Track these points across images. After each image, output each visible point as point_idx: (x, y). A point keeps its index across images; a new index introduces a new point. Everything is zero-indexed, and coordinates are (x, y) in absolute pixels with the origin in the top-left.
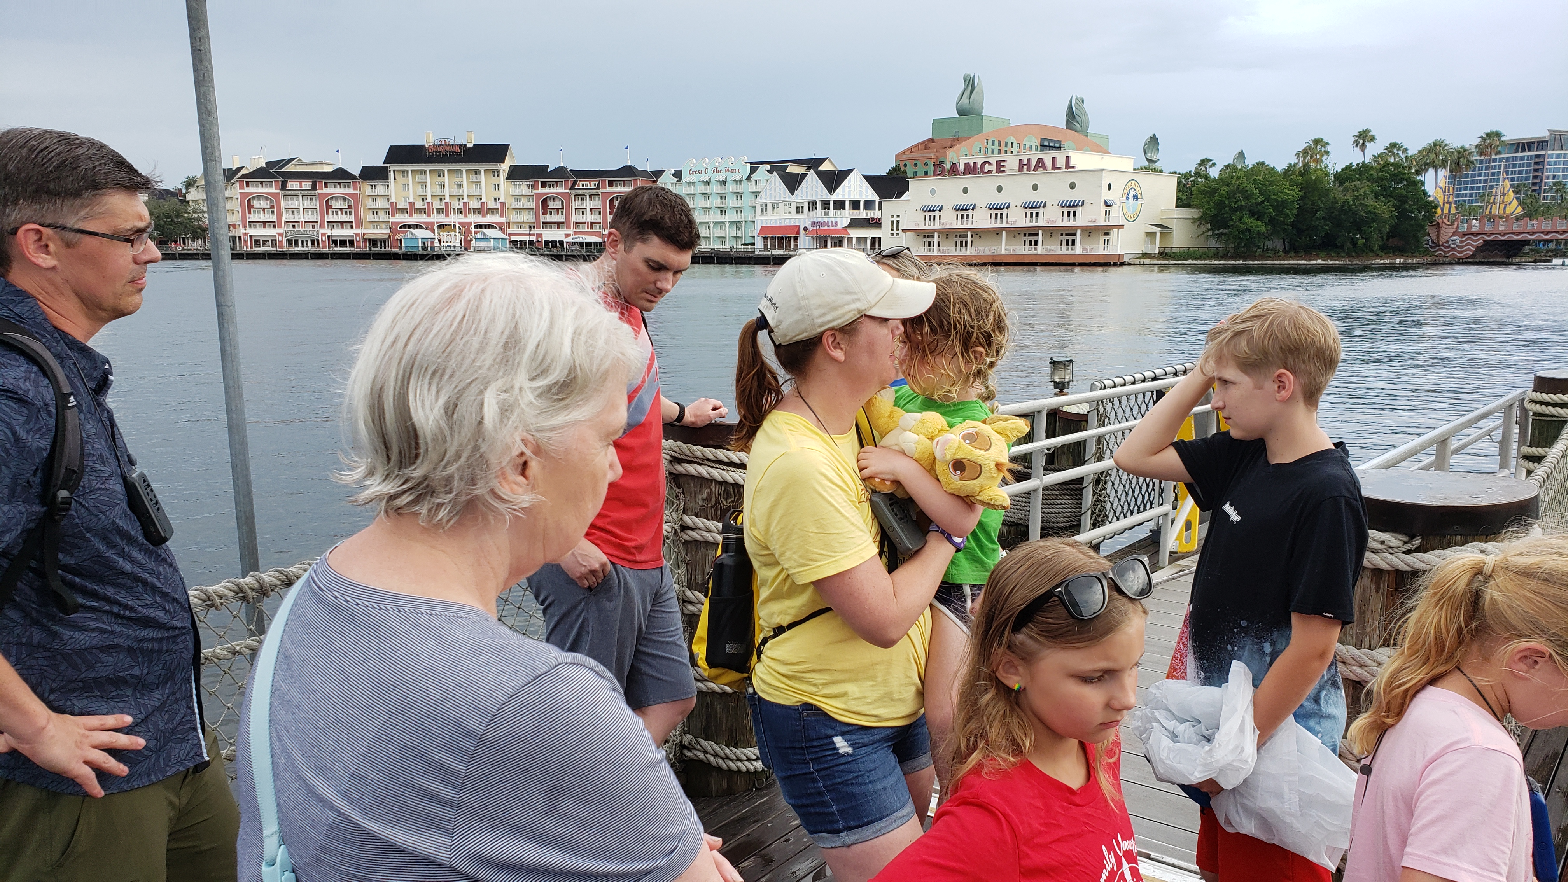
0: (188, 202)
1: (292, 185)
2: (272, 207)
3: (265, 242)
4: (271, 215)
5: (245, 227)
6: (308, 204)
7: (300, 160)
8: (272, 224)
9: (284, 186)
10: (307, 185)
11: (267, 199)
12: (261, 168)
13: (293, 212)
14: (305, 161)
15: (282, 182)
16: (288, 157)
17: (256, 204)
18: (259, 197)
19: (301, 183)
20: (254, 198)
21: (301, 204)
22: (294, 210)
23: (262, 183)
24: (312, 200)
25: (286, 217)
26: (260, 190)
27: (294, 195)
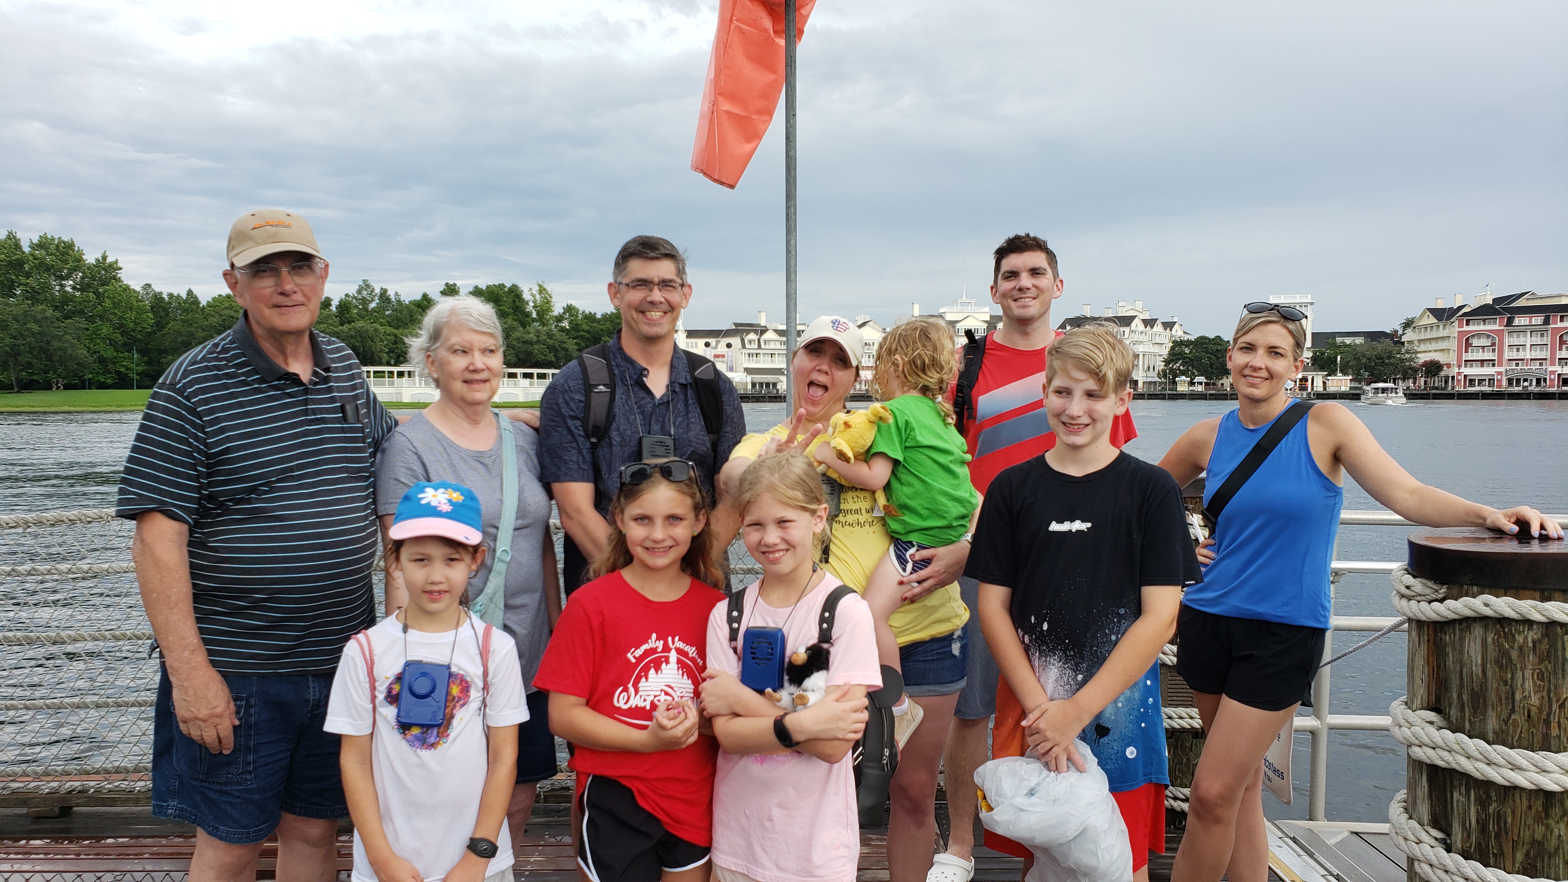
0: (1403, 343)
1: (1520, 321)
2: (1493, 344)
3: (1481, 382)
4: (1491, 354)
5: (1459, 367)
6: (1537, 340)
7: (1533, 294)
8: (1491, 363)
9: (1510, 322)
10: (1538, 320)
11: (1488, 336)
12: (1486, 306)
13: (1518, 350)
14: (1539, 294)
15: (1509, 318)
16: (1520, 292)
17: (1475, 342)
18: (1479, 335)
19: (1531, 318)
20: (1474, 336)
21: (1528, 340)
22: (1518, 347)
23: (1484, 320)
24: (1542, 335)
25: (1508, 354)
26: (1481, 327)
27: (1522, 330)
